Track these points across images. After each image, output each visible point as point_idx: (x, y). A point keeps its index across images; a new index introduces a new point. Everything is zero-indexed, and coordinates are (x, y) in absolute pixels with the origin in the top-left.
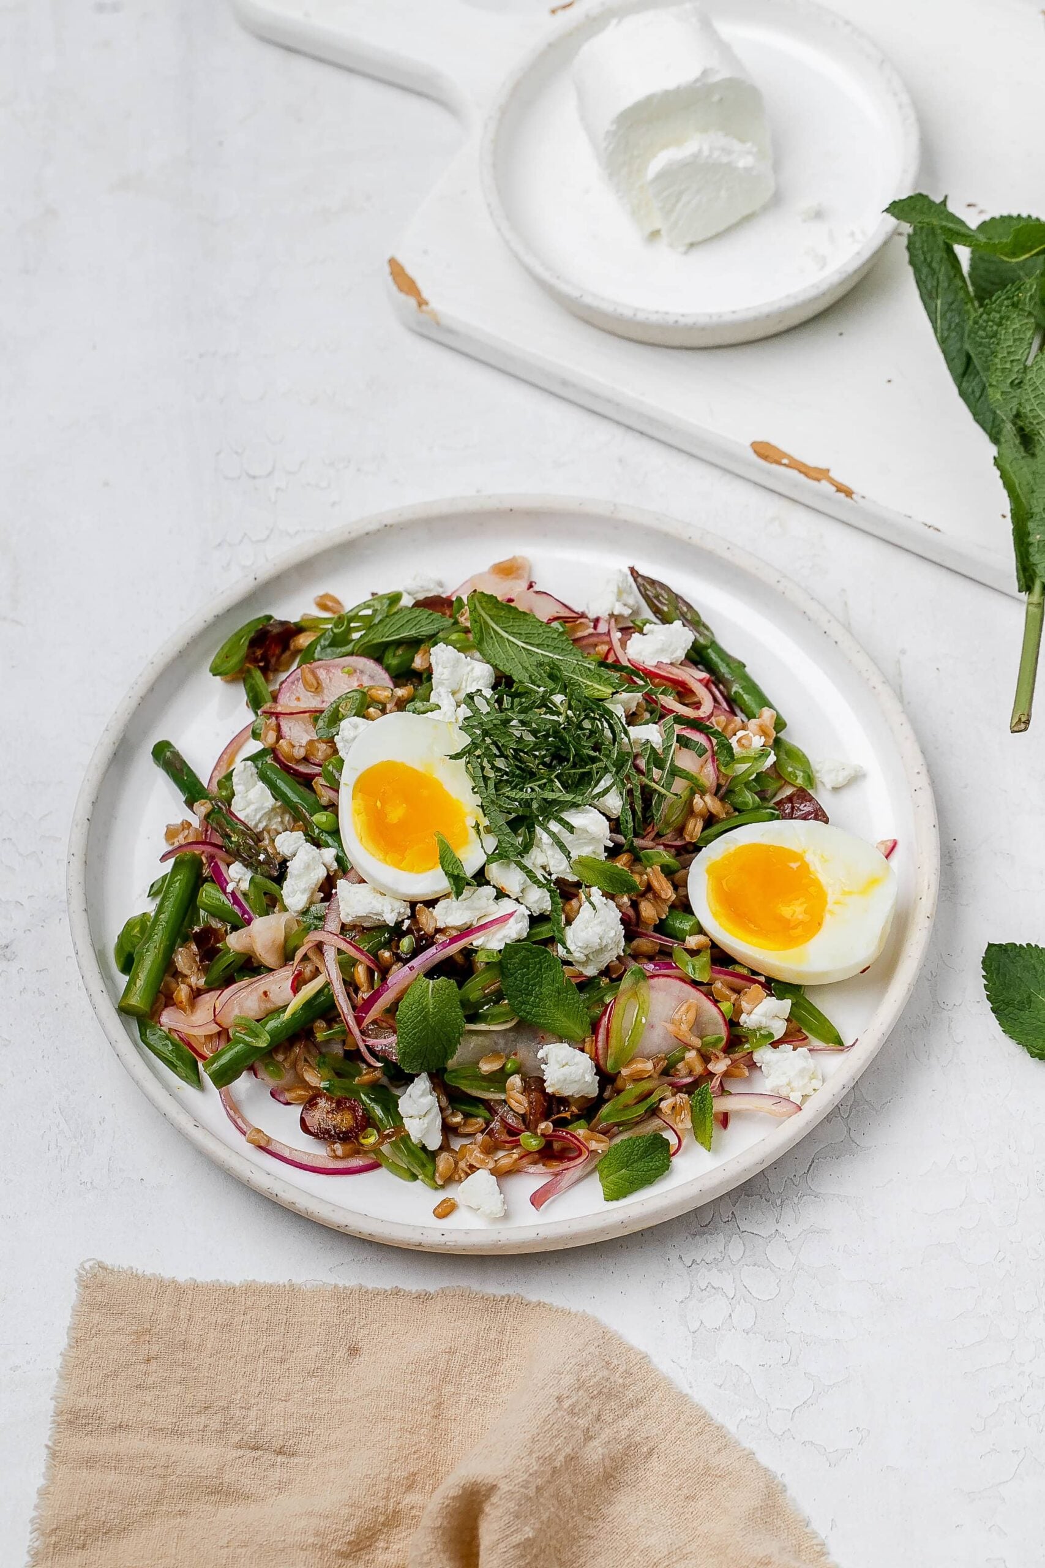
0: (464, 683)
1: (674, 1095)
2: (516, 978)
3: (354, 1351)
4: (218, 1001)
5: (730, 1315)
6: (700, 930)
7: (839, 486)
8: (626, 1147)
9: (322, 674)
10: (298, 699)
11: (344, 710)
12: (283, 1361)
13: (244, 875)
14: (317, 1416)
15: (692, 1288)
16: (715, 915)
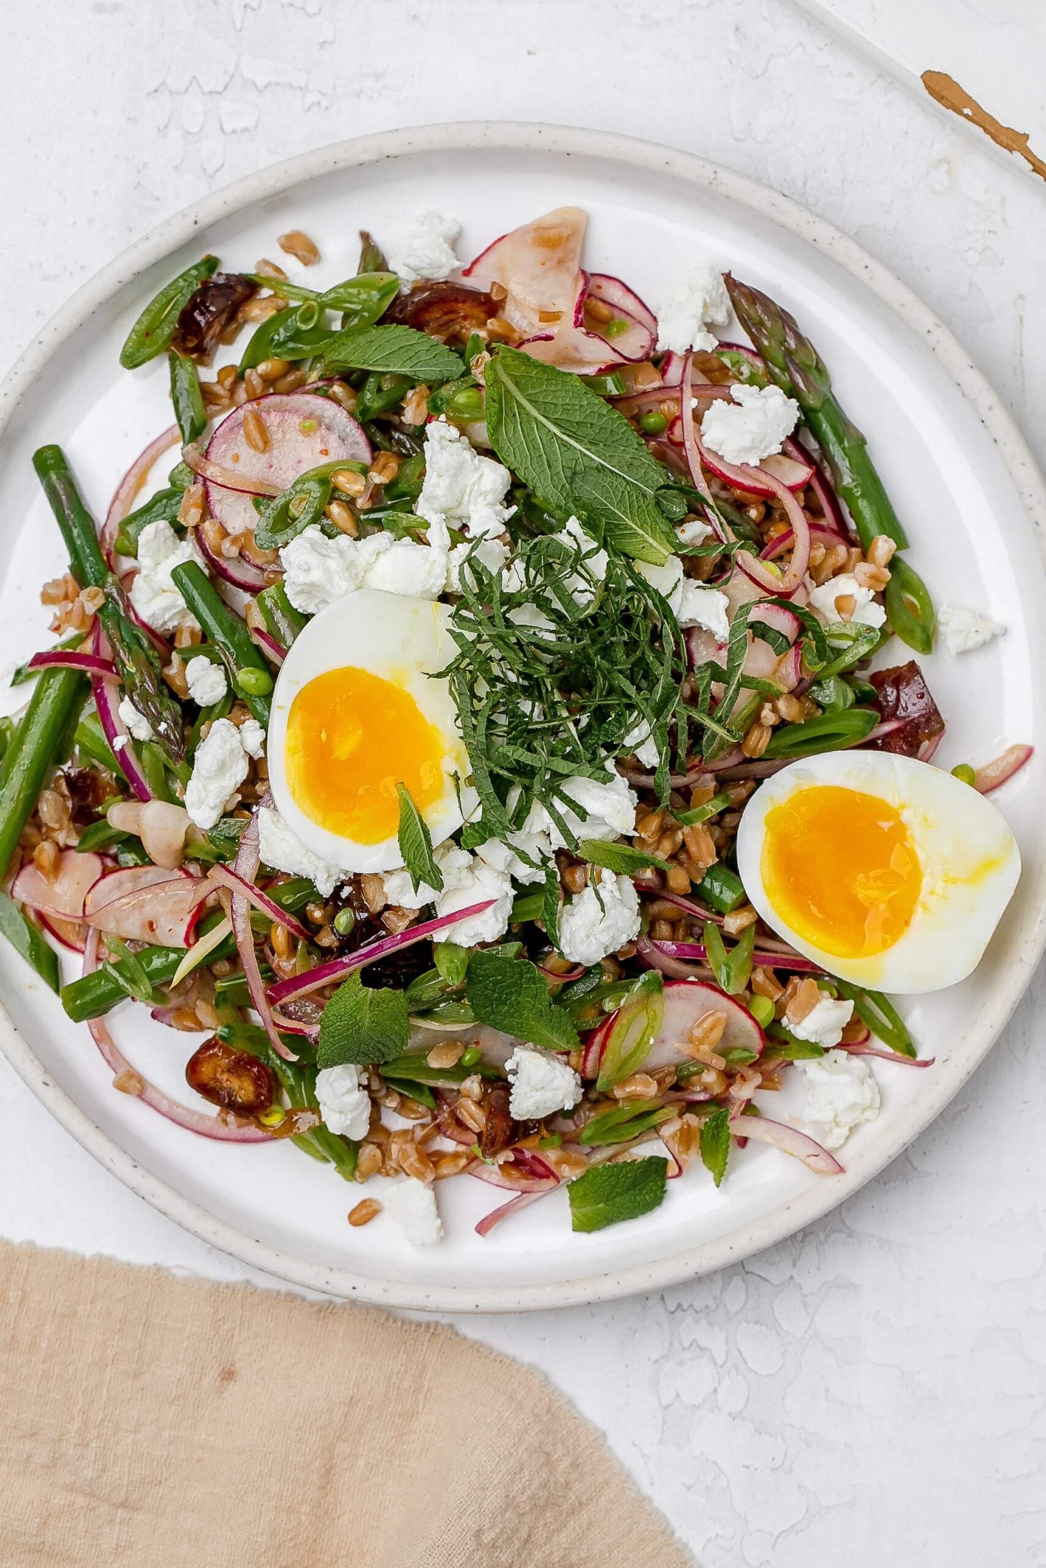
0: (466, 498)
1: (681, 1115)
2: (486, 988)
3: (228, 1375)
4: (90, 896)
5: (715, 1390)
6: (744, 903)
7: (1038, 164)
8: (610, 1177)
9: (273, 420)
10: (236, 458)
11: (297, 510)
12: (136, 1376)
13: (139, 722)
14: (173, 1461)
15: (671, 1344)
16: (768, 890)
